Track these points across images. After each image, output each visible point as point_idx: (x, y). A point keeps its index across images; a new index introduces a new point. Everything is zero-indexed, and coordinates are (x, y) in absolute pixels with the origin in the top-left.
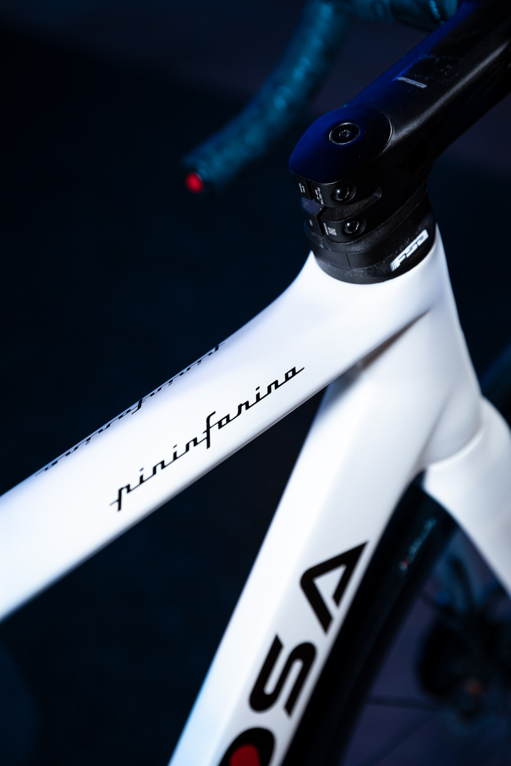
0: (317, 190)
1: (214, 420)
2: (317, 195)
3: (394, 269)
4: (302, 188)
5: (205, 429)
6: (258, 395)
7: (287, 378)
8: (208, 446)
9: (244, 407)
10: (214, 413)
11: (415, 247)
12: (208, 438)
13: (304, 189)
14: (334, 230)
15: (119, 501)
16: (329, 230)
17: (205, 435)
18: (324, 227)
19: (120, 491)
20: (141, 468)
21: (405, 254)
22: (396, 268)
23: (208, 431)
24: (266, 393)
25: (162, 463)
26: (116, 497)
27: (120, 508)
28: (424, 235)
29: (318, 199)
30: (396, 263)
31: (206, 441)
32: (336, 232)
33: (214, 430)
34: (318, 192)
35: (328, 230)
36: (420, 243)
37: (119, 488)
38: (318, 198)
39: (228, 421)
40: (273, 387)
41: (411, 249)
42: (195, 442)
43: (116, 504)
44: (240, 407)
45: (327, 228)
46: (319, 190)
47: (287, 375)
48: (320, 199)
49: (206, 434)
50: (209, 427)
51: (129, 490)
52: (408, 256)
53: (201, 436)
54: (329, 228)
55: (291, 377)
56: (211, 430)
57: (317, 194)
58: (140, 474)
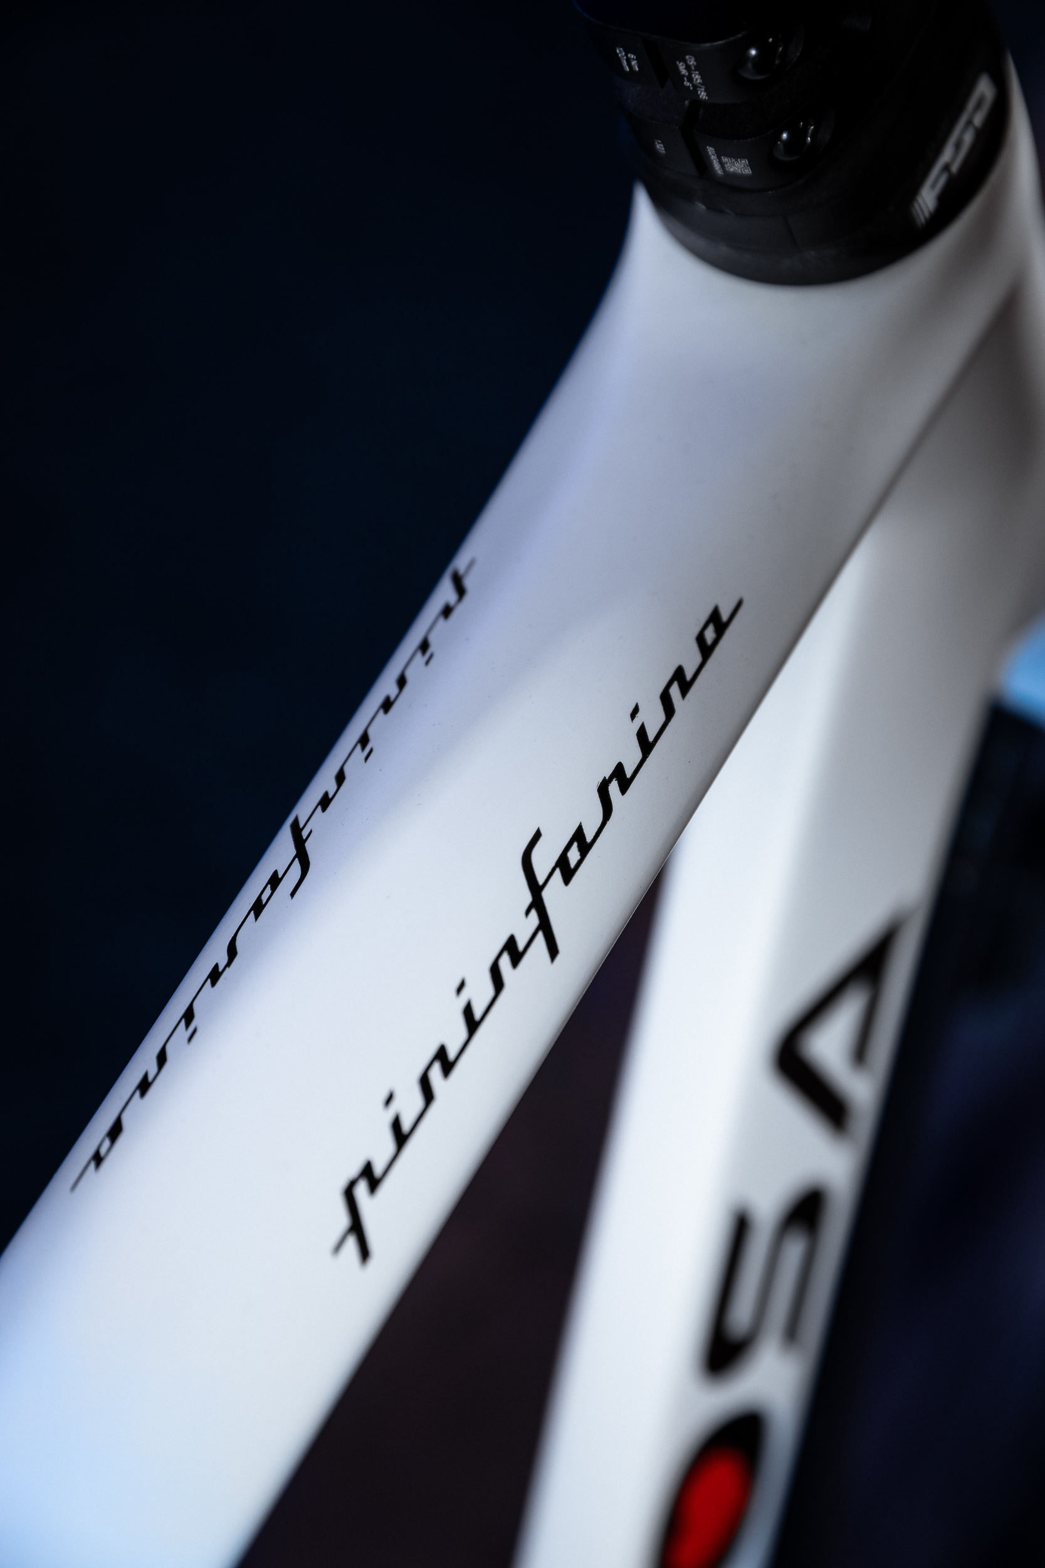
0: (685, 61)
1: (544, 861)
2: (684, 76)
3: (923, 220)
4: (629, 61)
5: (528, 898)
6: (642, 733)
7: (706, 650)
8: (553, 950)
9: (614, 788)
10: (537, 835)
11: (968, 138)
12: (545, 926)
13: (634, 63)
14: (745, 162)
15: (356, 1227)
16: (726, 163)
17: (534, 919)
18: (710, 157)
19: (349, 1195)
20: (384, 1095)
21: (947, 168)
22: (927, 214)
23: (537, 904)
24: (662, 718)
25: (441, 1055)
26: (343, 1220)
27: (365, 1252)
28: (984, 88)
29: (689, 86)
30: (927, 199)
31: (540, 937)
32: (751, 165)
33: (554, 894)
34: (688, 68)
35: (722, 165)
36: (978, 120)
37: (342, 1183)
38: (687, 84)
39: (585, 849)
40: (675, 691)
41: (958, 146)
42: (513, 951)
43: (351, 1243)
44: (603, 790)
45: (719, 158)
46: (692, 62)
47: (700, 639)
48: (695, 87)
49: (533, 913)
50: (536, 889)
51: (374, 1184)
52: (955, 168)
53: (525, 927)
54: (725, 159)
55: (716, 642)
56: (546, 894)
57: (684, 72)
58: (388, 1117)
